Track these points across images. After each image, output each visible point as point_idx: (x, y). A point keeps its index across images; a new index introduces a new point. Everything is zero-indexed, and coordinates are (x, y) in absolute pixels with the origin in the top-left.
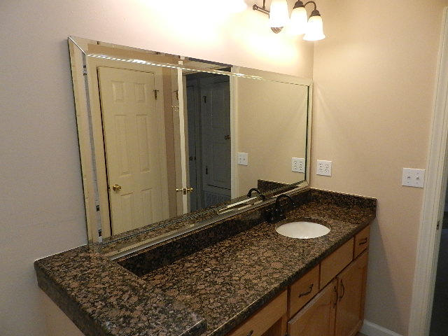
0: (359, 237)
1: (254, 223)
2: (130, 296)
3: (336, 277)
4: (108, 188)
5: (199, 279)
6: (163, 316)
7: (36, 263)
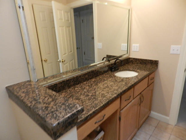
0: (151, 76)
1: (105, 72)
2: (48, 99)
3: (141, 93)
4: (42, 60)
5: (81, 94)
6: (63, 106)
7: (7, 88)
